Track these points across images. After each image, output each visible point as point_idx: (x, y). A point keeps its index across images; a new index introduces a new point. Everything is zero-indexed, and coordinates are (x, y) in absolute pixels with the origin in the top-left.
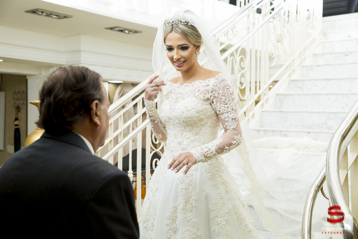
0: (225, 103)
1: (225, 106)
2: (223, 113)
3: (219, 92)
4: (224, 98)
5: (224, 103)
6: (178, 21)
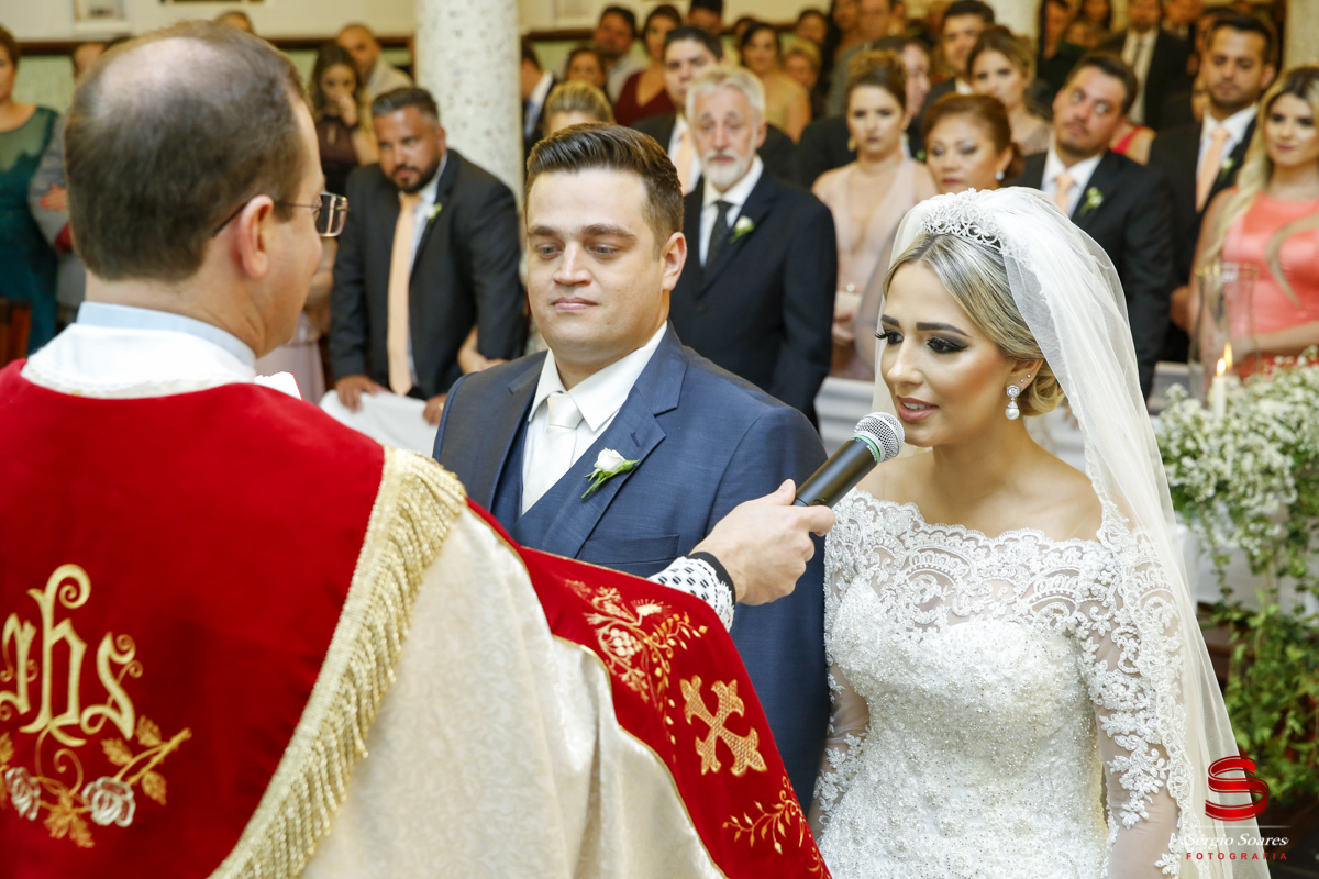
0: (1132, 670)
1: (1128, 680)
2: (1115, 711)
3: (1117, 613)
4: (1131, 644)
5: (1127, 670)
6: (962, 227)
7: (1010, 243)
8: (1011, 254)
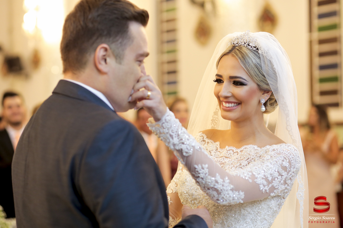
6: (245, 43)
7: (262, 49)
8: (262, 53)
